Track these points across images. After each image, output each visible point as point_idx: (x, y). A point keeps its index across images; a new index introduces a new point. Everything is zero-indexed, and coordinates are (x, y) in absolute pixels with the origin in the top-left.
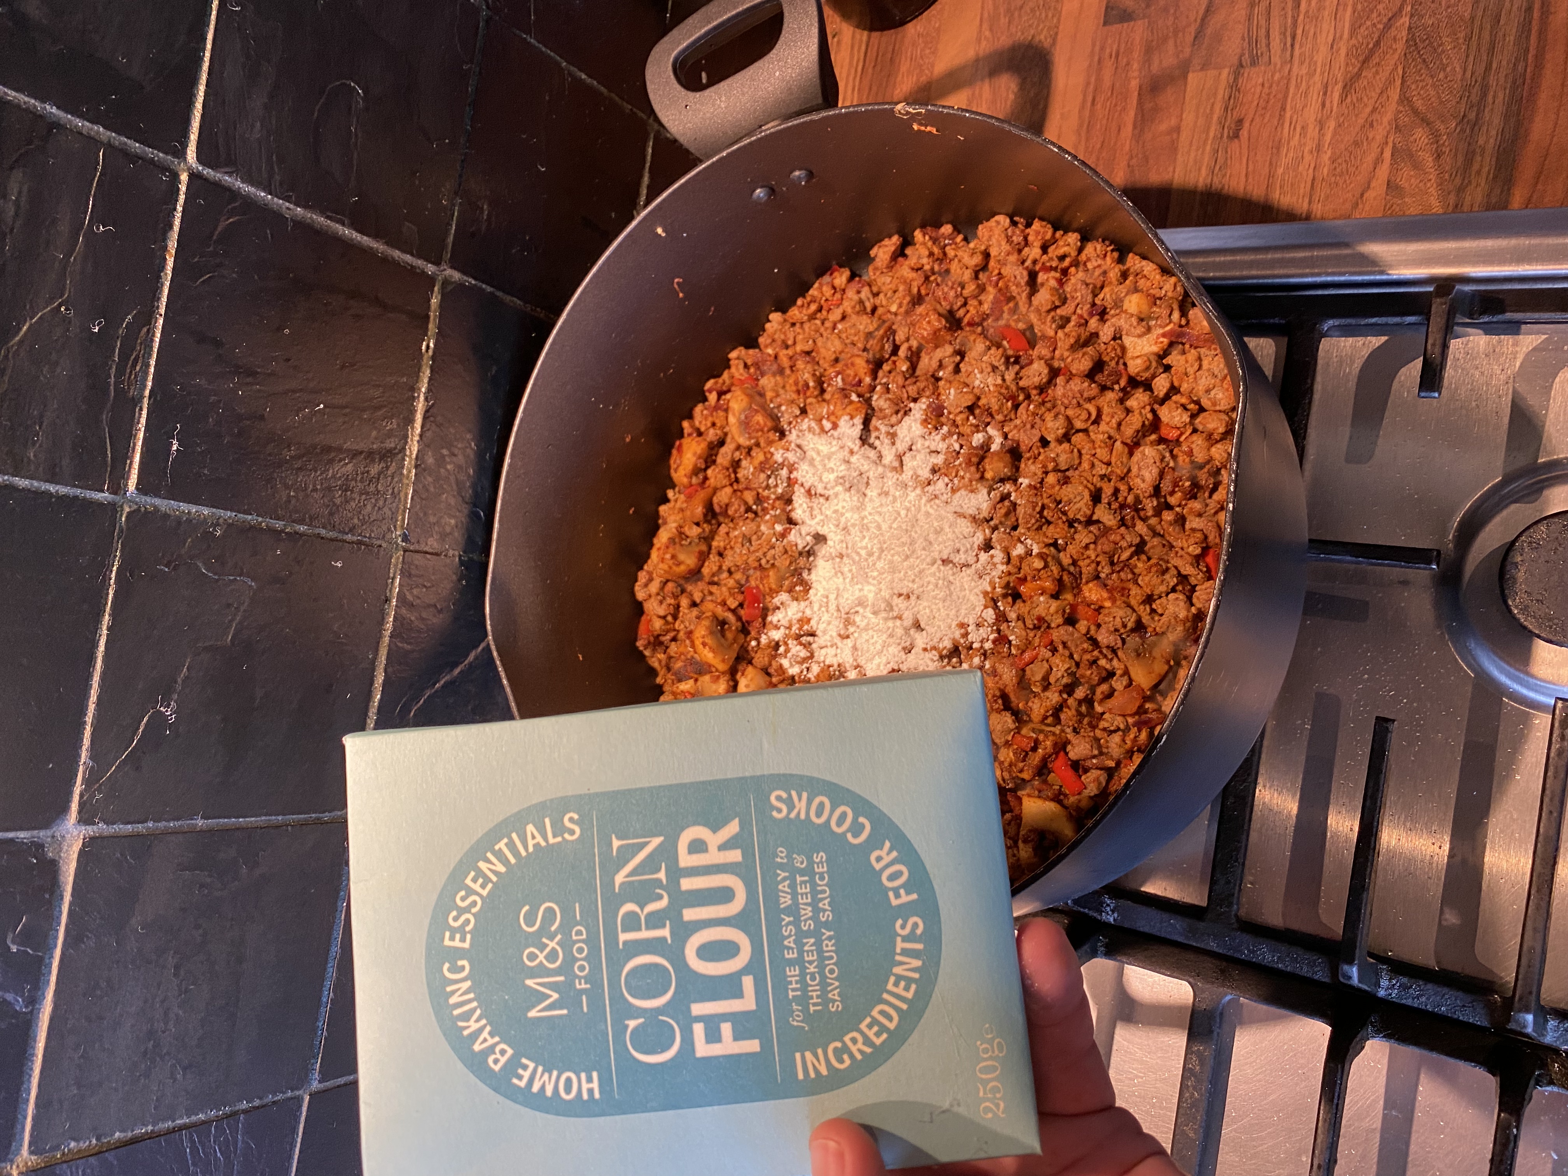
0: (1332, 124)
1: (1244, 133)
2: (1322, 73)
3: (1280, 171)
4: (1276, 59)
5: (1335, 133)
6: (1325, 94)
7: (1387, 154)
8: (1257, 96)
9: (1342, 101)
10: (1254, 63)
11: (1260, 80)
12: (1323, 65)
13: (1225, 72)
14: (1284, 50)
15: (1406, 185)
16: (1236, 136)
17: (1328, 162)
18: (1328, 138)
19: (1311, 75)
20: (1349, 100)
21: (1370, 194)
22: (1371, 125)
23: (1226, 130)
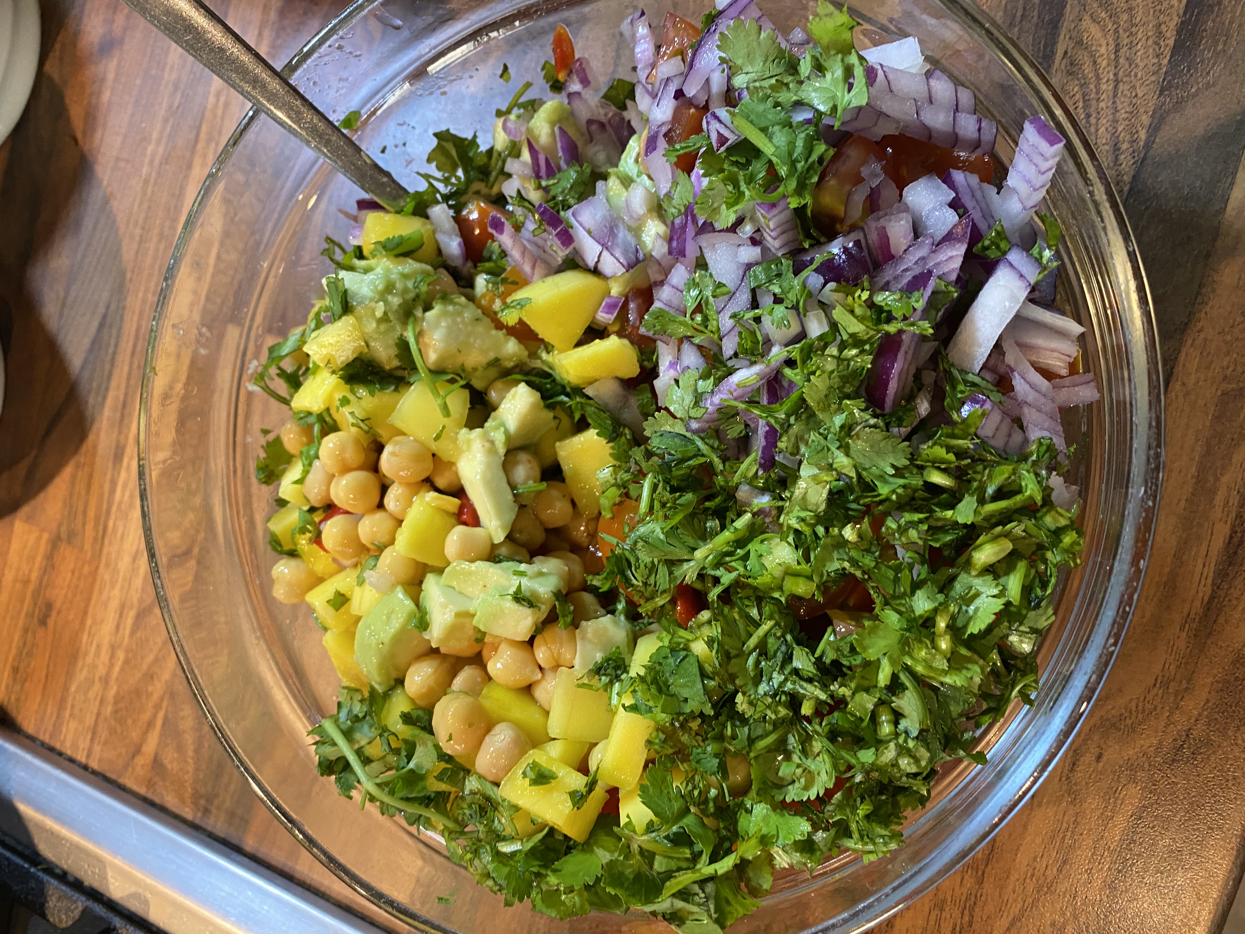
0: (121, 655)
1: (51, 622)
2: (122, 588)
3: (73, 689)
4: (88, 547)
5: (122, 670)
6: (121, 615)
7: (159, 722)
8: (67, 583)
9: (133, 633)
10: (69, 542)
11: (72, 566)
12: (124, 579)
13: (46, 536)
14: (95, 539)
15: (169, 766)
16: (43, 622)
17: (112, 700)
18: (116, 669)
19: (113, 585)
20: (138, 634)
21: (140, 761)
22: (152, 677)
23: (37, 610)
